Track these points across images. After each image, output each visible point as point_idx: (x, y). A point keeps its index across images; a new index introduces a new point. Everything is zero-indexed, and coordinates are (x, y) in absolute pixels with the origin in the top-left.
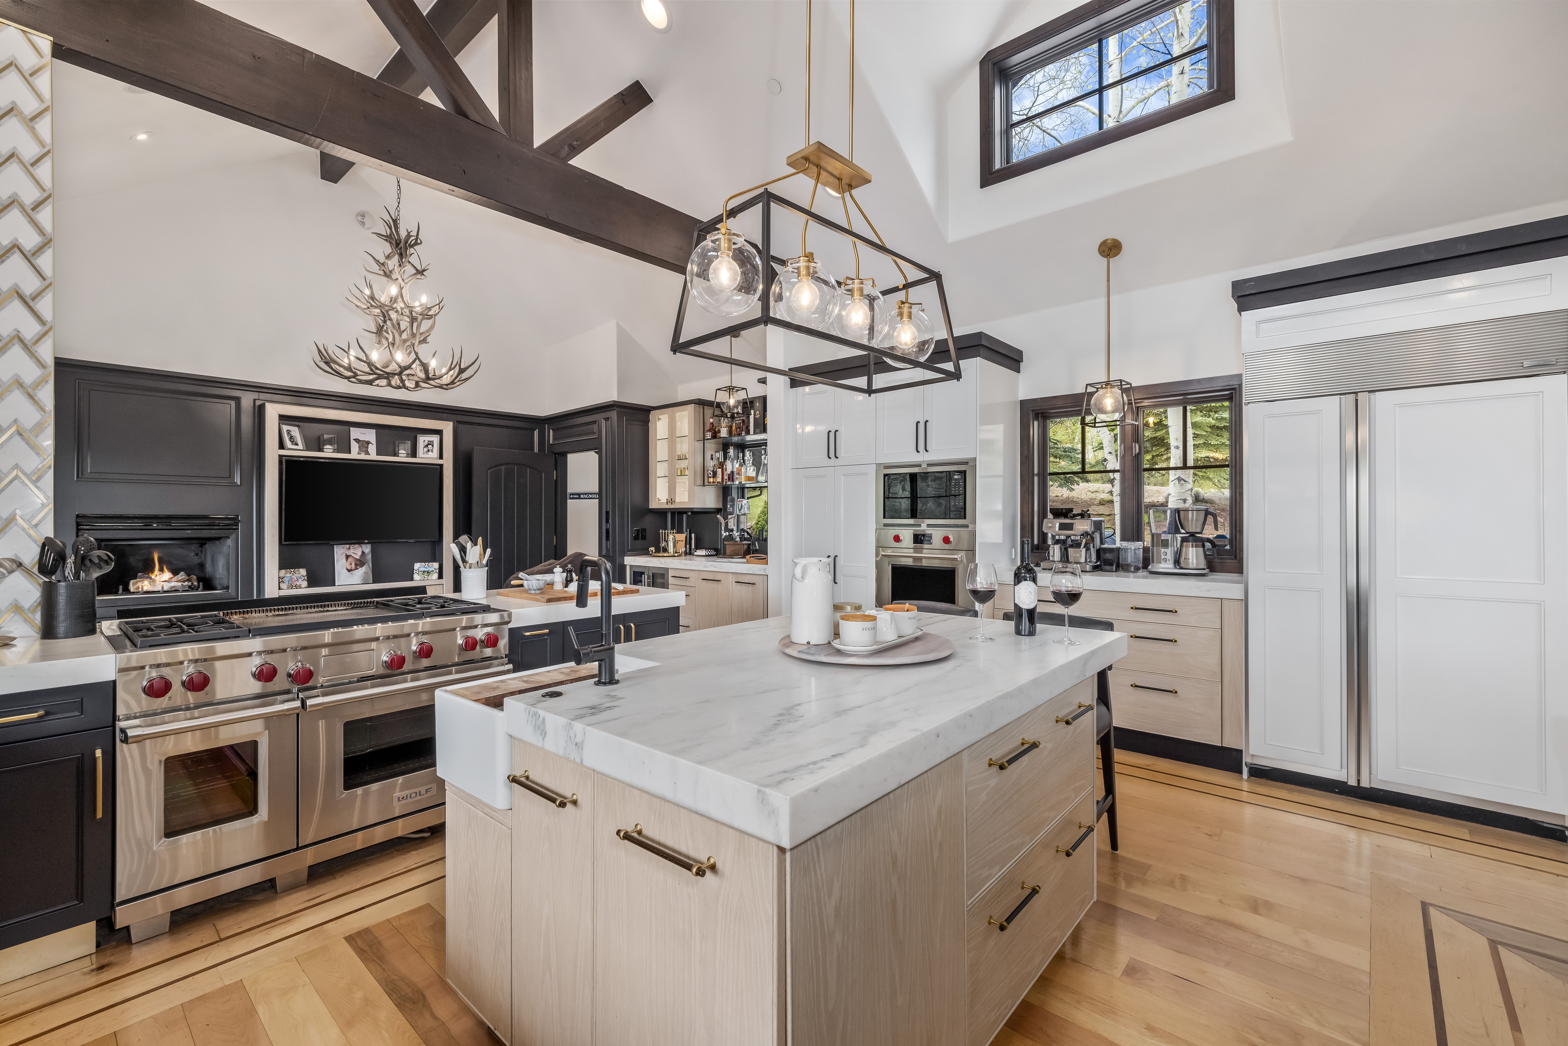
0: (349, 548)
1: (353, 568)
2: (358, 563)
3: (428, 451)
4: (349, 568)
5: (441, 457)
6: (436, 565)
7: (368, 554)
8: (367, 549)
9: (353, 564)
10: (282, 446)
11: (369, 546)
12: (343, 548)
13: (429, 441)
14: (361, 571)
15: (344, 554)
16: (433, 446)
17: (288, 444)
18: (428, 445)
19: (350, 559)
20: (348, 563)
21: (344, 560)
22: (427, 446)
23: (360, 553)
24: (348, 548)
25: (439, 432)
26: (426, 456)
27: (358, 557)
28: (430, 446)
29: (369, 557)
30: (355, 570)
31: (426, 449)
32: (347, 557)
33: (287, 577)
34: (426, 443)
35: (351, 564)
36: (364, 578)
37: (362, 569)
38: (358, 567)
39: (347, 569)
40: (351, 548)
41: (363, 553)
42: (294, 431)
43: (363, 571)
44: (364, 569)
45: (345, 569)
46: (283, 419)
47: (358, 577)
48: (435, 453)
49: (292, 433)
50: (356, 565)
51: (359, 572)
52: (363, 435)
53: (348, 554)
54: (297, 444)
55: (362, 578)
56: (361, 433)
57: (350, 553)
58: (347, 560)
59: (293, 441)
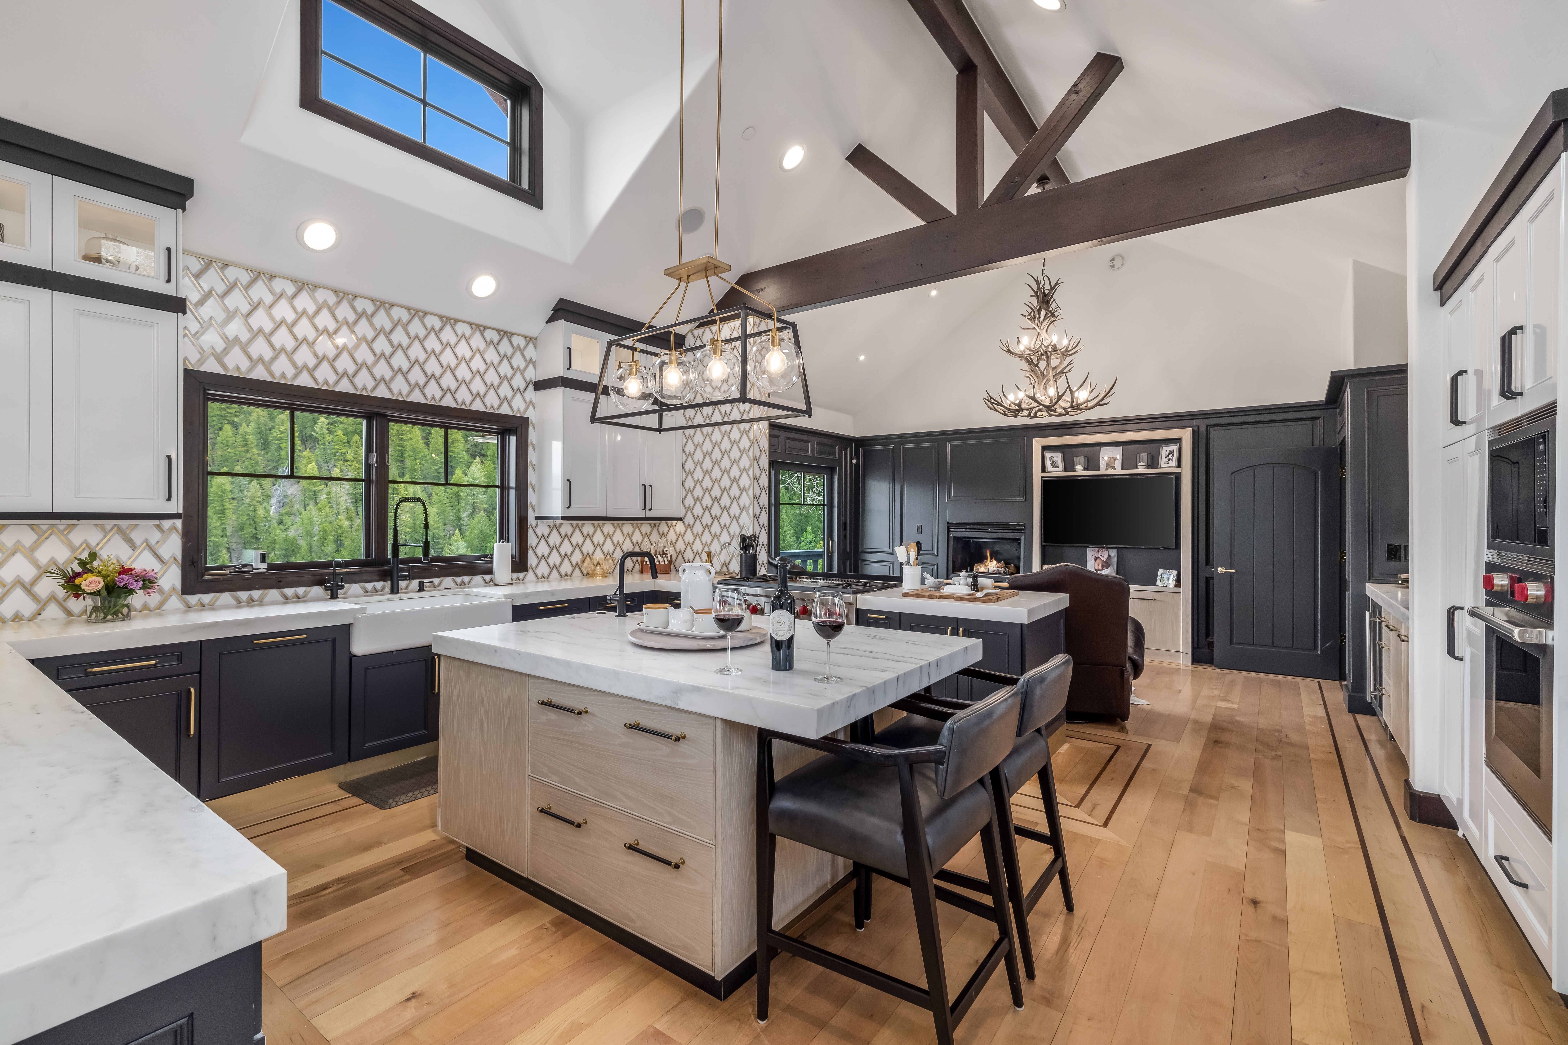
0: (1098, 551)
2: (1104, 564)
3: (1169, 460)
4: (1097, 568)
5: (1179, 465)
6: (1174, 573)
7: (1114, 557)
8: (1113, 553)
9: (1100, 565)
10: (1044, 469)
11: (1115, 551)
12: (1092, 551)
13: (1170, 451)
15: (1094, 556)
16: (1173, 455)
17: (1049, 467)
18: (1169, 454)
19: (1098, 561)
20: (1096, 564)
21: (1093, 561)
22: (1168, 456)
23: (1106, 556)
25: (1178, 440)
26: (1167, 465)
27: (1104, 560)
28: (1170, 455)
29: (1114, 560)
30: (1101, 570)
31: (1167, 459)
32: (1096, 559)
34: (1168, 453)
37: (1107, 570)
38: (1104, 568)
41: (1109, 556)
42: (1057, 457)
44: (1110, 570)
46: (1045, 449)
48: (1173, 463)
49: (1055, 459)
50: (1103, 566)
51: (1105, 572)
53: (1098, 554)
54: (1057, 467)
57: (1100, 553)
58: (1095, 561)
59: (1054, 464)
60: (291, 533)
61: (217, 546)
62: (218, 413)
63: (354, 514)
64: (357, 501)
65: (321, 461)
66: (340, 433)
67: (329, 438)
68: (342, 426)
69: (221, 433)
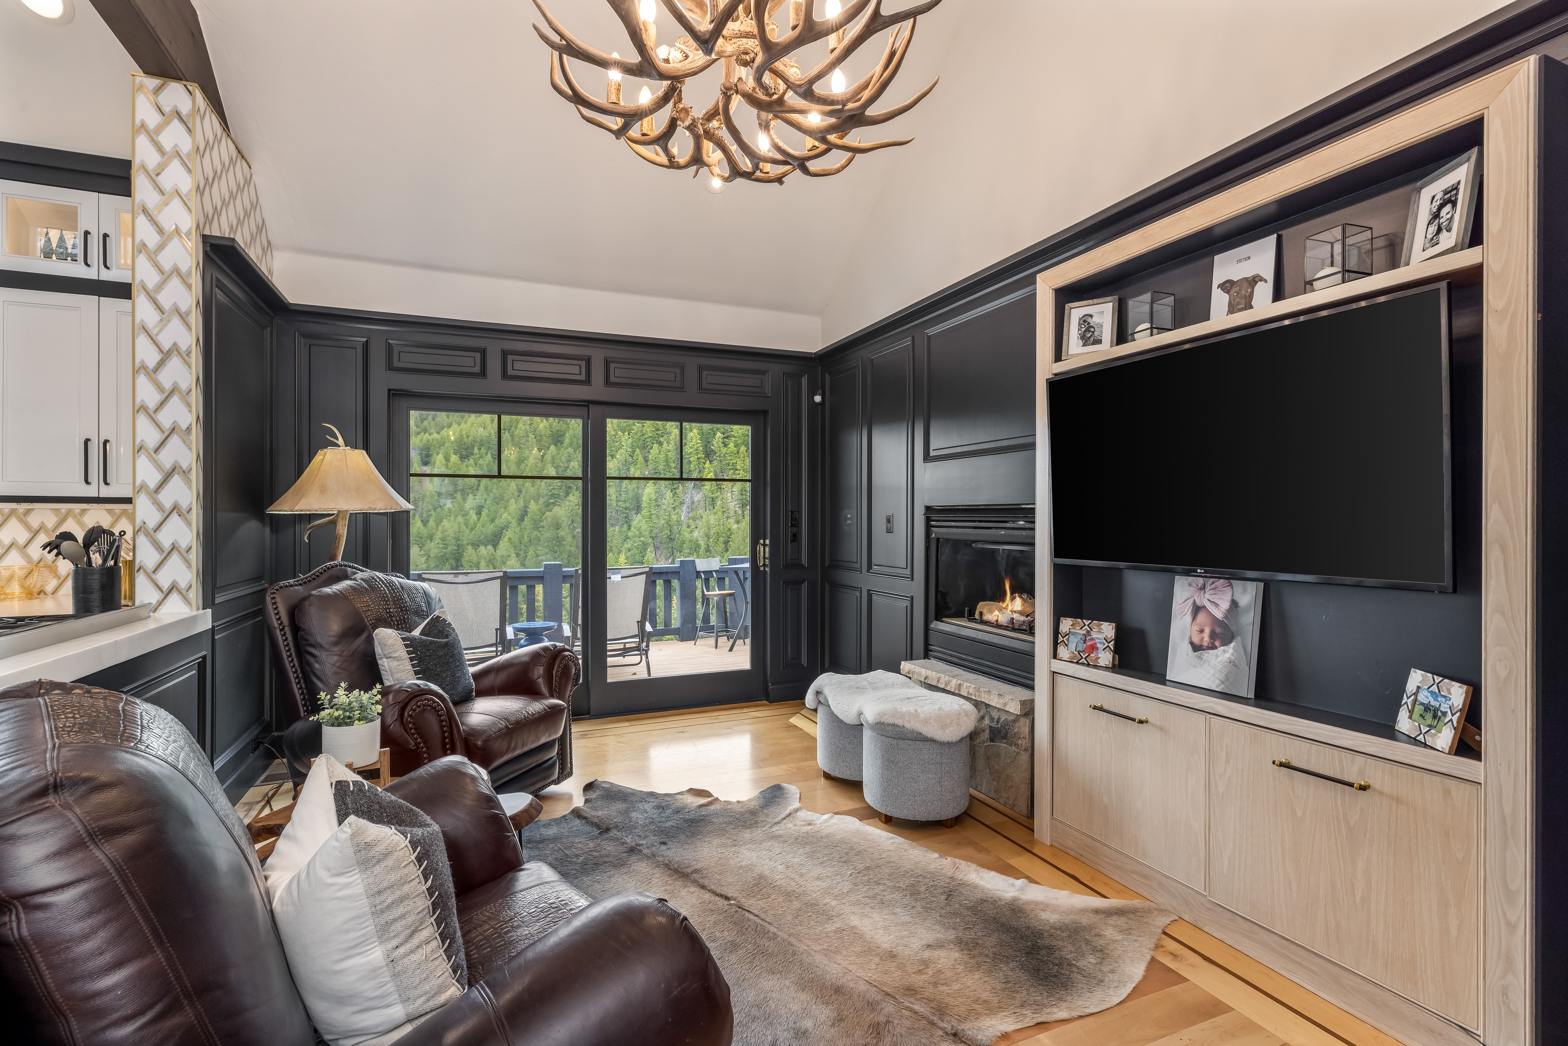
0: (1205, 588)
1: (1205, 644)
2: (1218, 630)
3: (1440, 228)
4: (1196, 640)
6: (1457, 694)
7: (1247, 609)
8: (1249, 594)
9: (1207, 631)
10: (1059, 355)
11: (1254, 588)
12: (1190, 585)
13: (1446, 192)
14: (1225, 654)
15: (1190, 602)
16: (1455, 203)
18: (1441, 207)
19: (1202, 617)
20: (1196, 628)
21: (1192, 616)
22: (1436, 216)
23: (1225, 605)
24: (1200, 585)
27: (1219, 615)
28: (1446, 209)
29: (1250, 621)
30: (1209, 648)
31: (1433, 228)
32: (1197, 610)
33: (1075, 634)
34: (1436, 204)
35: (1202, 631)
36: (1227, 677)
37: (1225, 651)
38: (1217, 643)
39: (1192, 643)
40: (1208, 588)
41: (1234, 604)
43: (1228, 655)
44: (1231, 651)
45: (1187, 641)
46: (1065, 294)
47: (1212, 672)
50: (1213, 635)
51: (1217, 656)
52: (1244, 263)
53: (1198, 603)
55: (1222, 677)
56: (1239, 261)
57: (1203, 600)
58: (1194, 618)
59: (1089, 336)
60: (696, 534)
61: (645, 545)
62: (651, 435)
63: (741, 517)
64: (743, 506)
65: (718, 471)
66: (731, 445)
67: (724, 450)
68: (733, 439)
69: (651, 451)
